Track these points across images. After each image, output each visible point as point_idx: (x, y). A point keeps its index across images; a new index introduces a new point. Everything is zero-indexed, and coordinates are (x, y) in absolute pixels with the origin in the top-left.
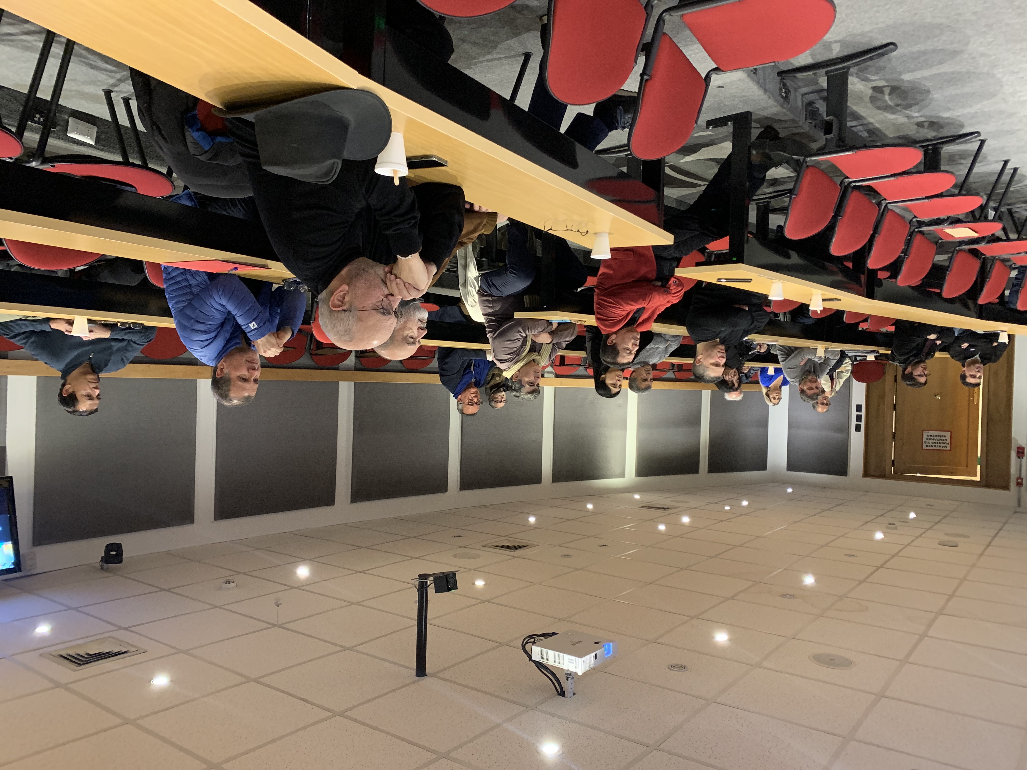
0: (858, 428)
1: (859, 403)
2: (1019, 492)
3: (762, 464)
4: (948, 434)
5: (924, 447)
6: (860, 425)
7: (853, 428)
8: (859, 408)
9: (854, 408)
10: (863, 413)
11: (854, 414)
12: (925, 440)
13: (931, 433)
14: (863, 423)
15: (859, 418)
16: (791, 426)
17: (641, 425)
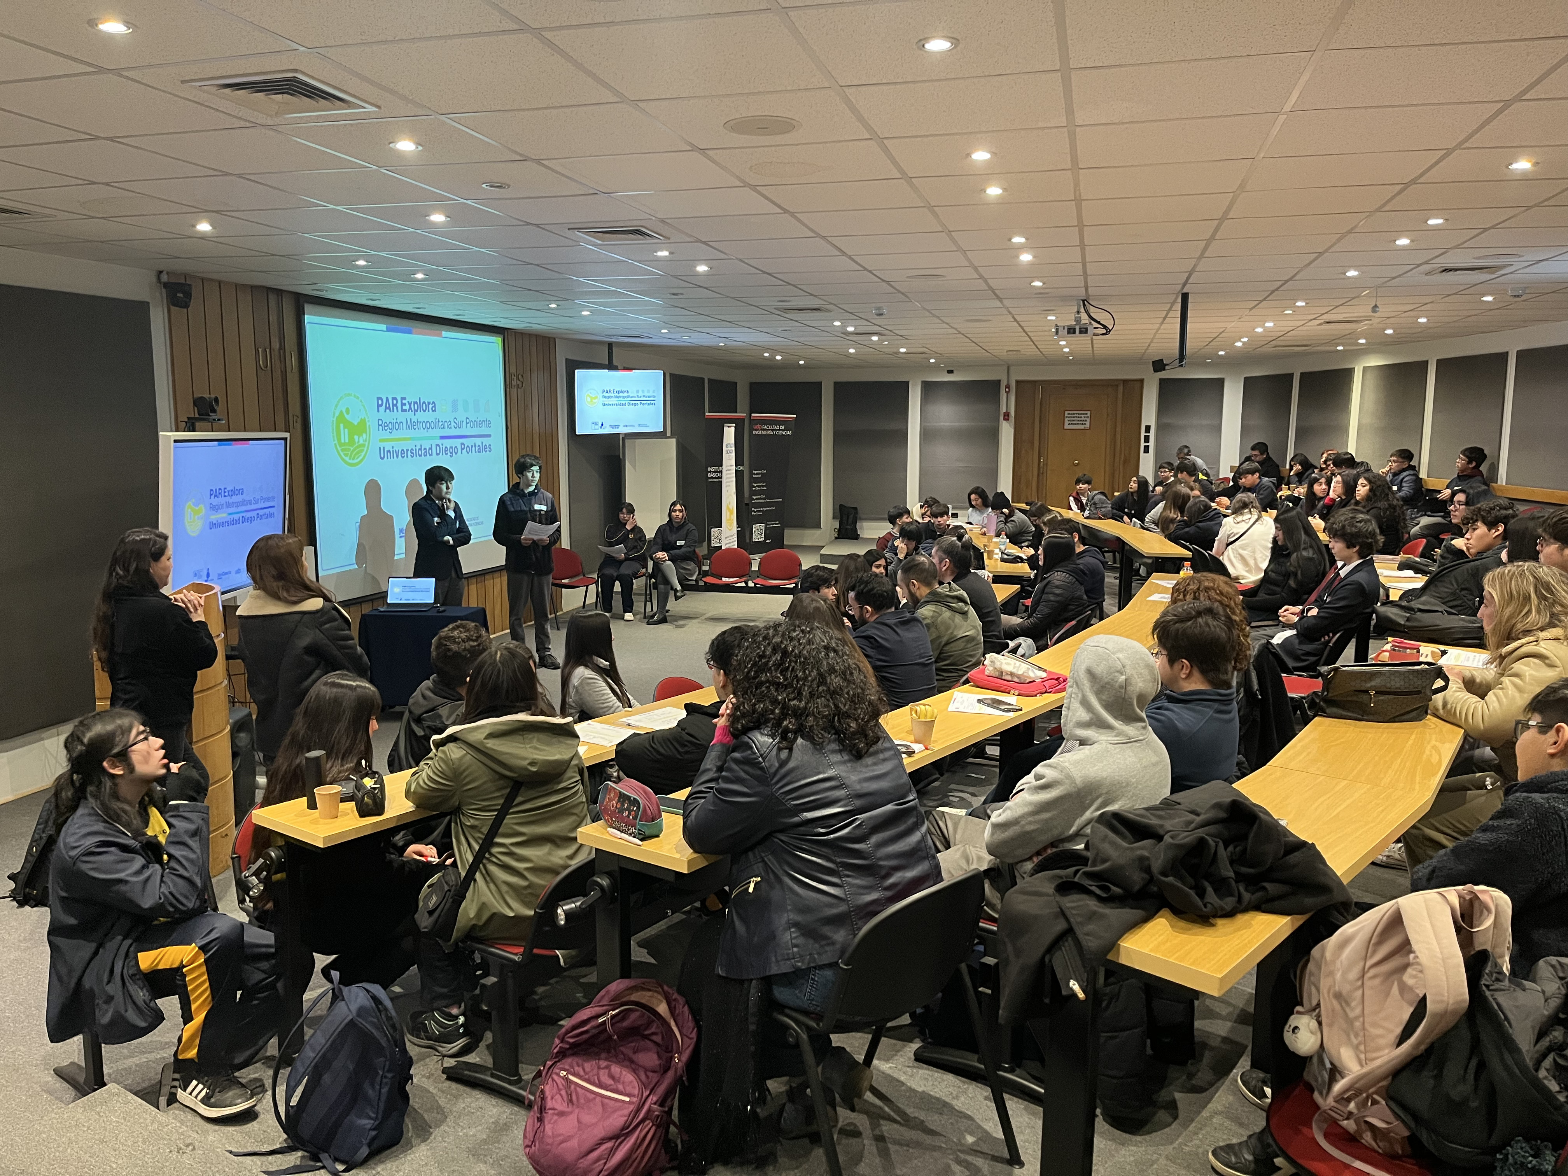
0: (1148, 429)
1: (1146, 454)
2: (1008, 381)
3: (1249, 383)
4: (1067, 426)
5: (1089, 413)
6: (1146, 432)
7: (1153, 430)
8: (1146, 450)
9: (1151, 449)
10: (1143, 444)
11: (1151, 444)
12: (1088, 420)
13: (1082, 427)
14: (1143, 434)
15: (1147, 439)
16: (1218, 429)
17: (1346, 430)
